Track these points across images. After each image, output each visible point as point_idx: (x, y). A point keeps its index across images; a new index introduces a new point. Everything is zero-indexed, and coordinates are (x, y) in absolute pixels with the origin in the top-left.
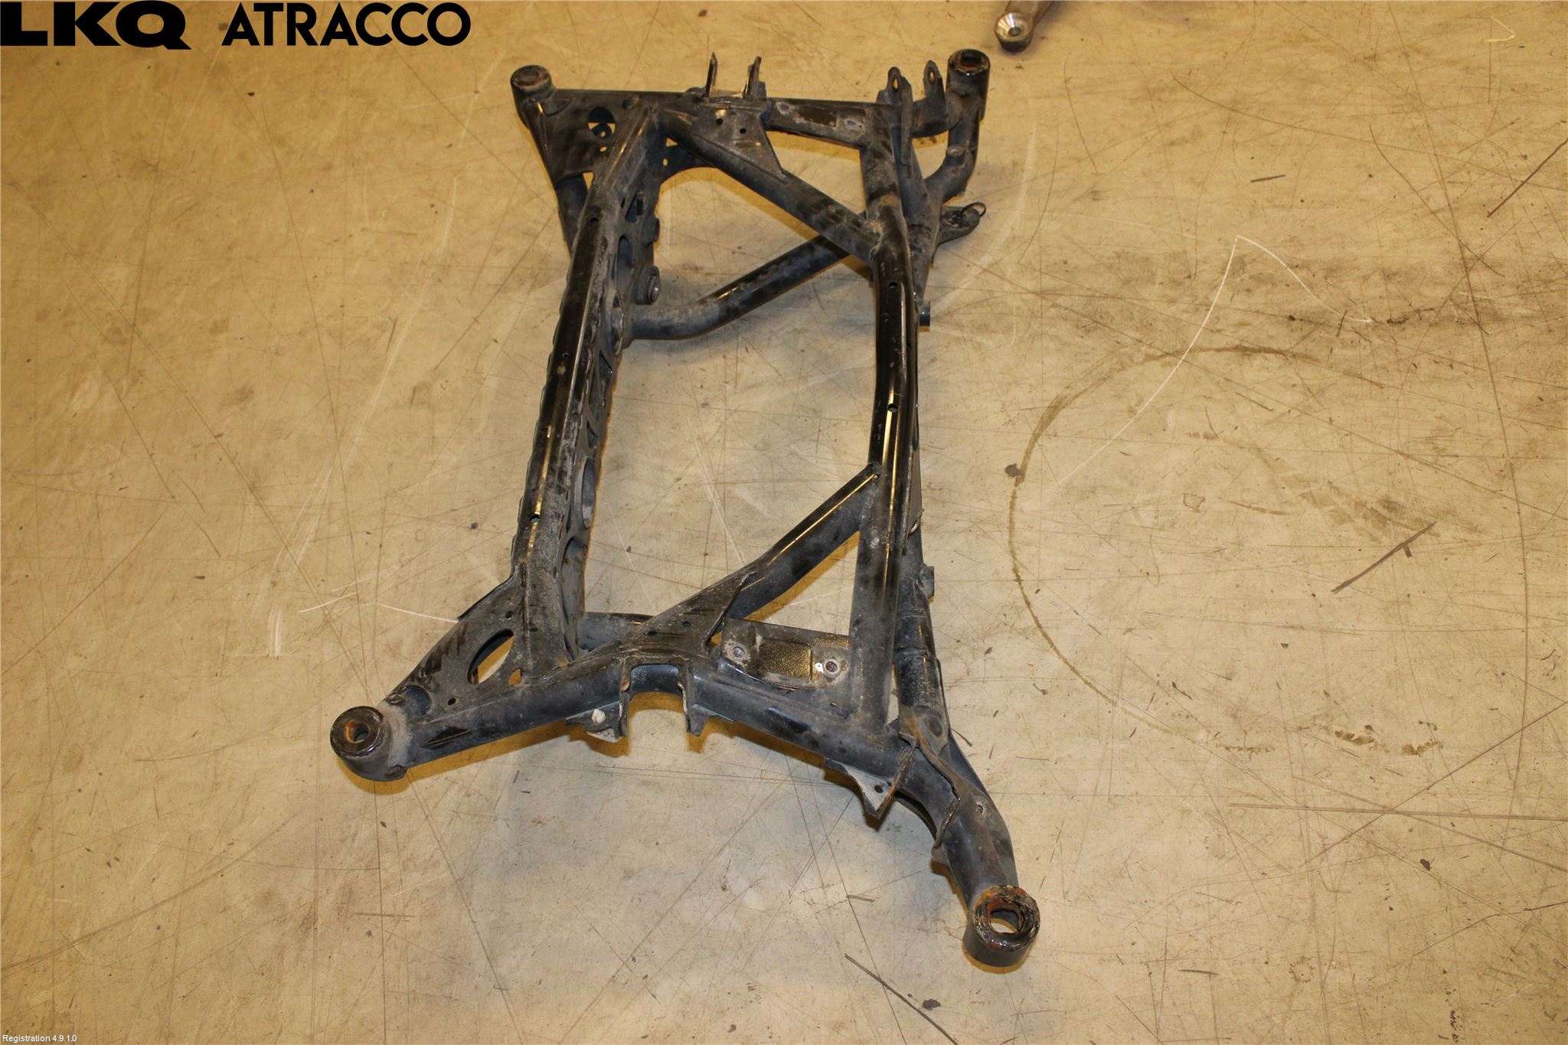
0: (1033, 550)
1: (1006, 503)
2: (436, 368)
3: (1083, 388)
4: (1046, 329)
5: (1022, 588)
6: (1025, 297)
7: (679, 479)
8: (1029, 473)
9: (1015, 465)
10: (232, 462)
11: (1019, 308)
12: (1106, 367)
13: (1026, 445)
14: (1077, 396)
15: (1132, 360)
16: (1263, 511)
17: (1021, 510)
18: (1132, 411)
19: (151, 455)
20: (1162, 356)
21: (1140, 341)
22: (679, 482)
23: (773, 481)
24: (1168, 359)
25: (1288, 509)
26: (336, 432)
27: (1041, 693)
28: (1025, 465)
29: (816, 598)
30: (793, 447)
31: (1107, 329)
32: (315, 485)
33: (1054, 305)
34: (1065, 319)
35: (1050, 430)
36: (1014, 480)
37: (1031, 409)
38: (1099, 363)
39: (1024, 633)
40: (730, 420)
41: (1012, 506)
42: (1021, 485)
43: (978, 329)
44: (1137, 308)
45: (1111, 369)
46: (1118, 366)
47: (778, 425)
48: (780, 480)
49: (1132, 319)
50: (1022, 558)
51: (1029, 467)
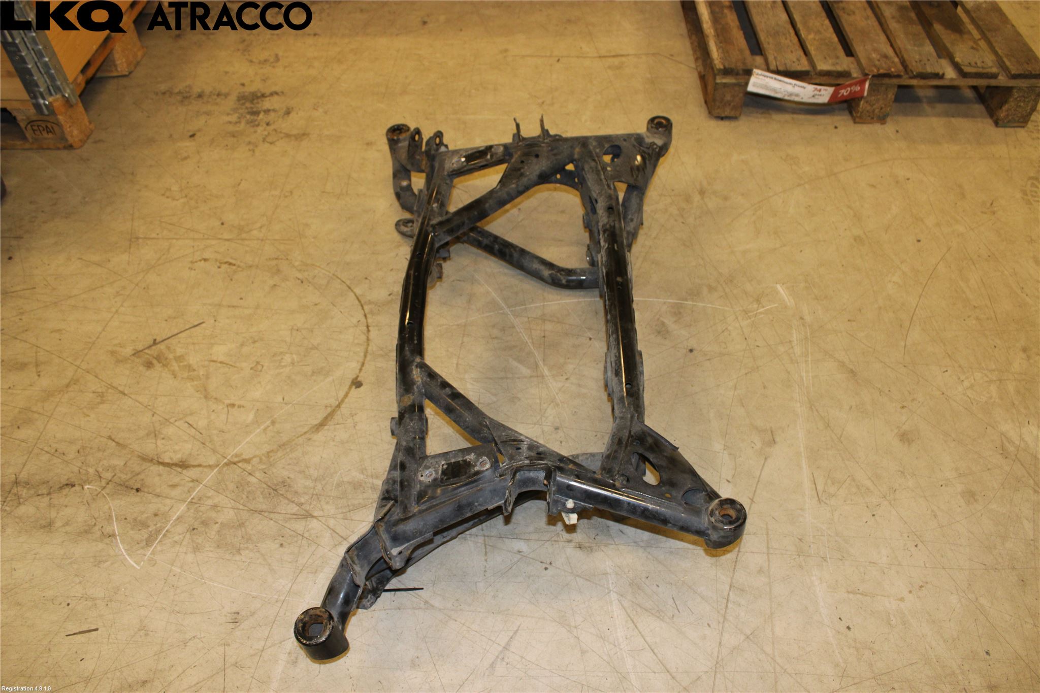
0: (356, 341)
1: (366, 366)
2: (766, 459)
3: (300, 438)
4: (311, 485)
5: (367, 322)
6: (321, 513)
7: (567, 379)
8: (348, 383)
9: (356, 388)
10: (880, 389)
11: (327, 503)
12: (280, 454)
13: (346, 400)
14: (305, 433)
15: (261, 459)
16: (221, 362)
17: (358, 362)
18: (273, 423)
19: (943, 394)
20: (239, 462)
21: (250, 474)
22: (566, 377)
23: (507, 378)
24: (236, 460)
25: (207, 363)
26: (817, 410)
27: (368, 278)
28: (350, 388)
29: (479, 316)
30: (495, 399)
31: (269, 484)
32: (810, 374)
33: (300, 505)
34: (296, 492)
35: (329, 410)
36: (359, 379)
37: (338, 424)
38: (283, 457)
39: (370, 302)
40: (538, 418)
41: (363, 364)
42: (355, 376)
43: (360, 485)
44: (242, 502)
45: (277, 452)
46: (271, 454)
47: (505, 414)
48: (502, 378)
49: (249, 492)
50: (364, 337)
51: (347, 387)
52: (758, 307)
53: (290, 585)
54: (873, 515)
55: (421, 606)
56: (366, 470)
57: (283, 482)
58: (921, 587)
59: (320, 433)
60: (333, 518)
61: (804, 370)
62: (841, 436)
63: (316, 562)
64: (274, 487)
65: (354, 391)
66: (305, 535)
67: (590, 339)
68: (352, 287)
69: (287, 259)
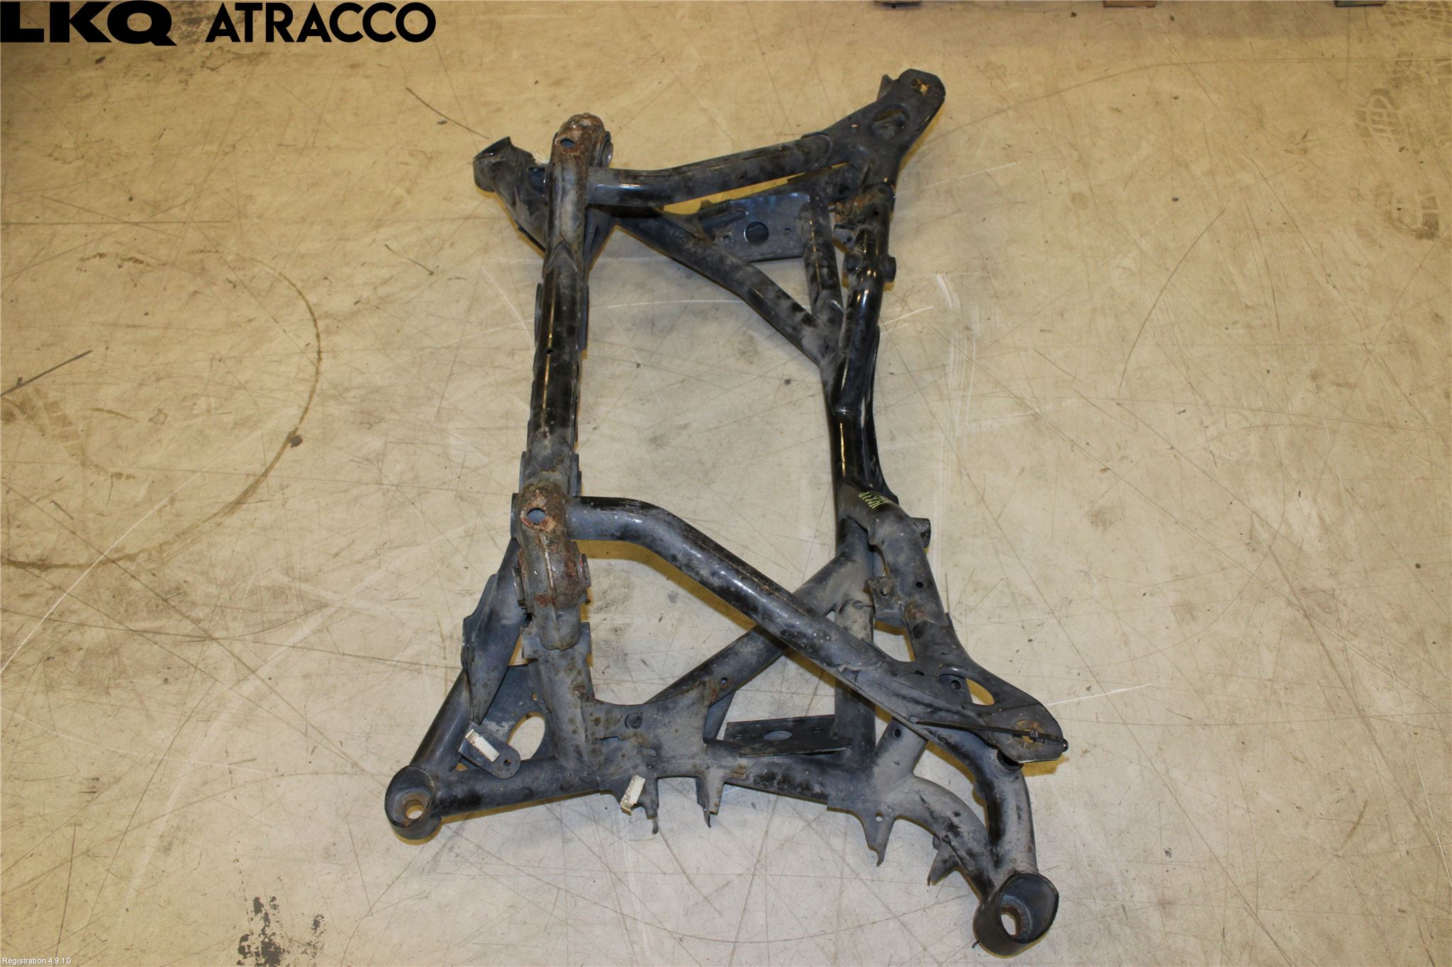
0: (301, 376)
1: (311, 412)
3: (206, 523)
4: (215, 592)
5: (319, 346)
6: (224, 634)
7: (595, 428)
8: (282, 439)
9: (292, 446)
10: (1072, 441)
11: (235, 619)
12: (176, 547)
13: (277, 465)
14: (215, 515)
15: (150, 555)
16: (110, 412)
17: (300, 407)
18: (172, 501)
19: (1172, 448)
20: (119, 559)
21: (133, 576)
22: (595, 426)
23: (508, 428)
24: (116, 556)
25: (88, 413)
26: (968, 475)
27: (329, 277)
28: (284, 447)
29: (481, 333)
30: (486, 460)
31: (158, 591)
32: (967, 418)
33: (197, 621)
34: (193, 603)
35: (252, 480)
36: (298, 433)
37: (261, 501)
38: (181, 551)
39: (327, 315)
41: (306, 409)
42: (292, 429)
43: (282, 593)
44: (118, 618)
45: (172, 545)
46: (165, 547)
47: (499, 484)
48: (500, 429)
49: (129, 604)
50: (312, 369)
51: (281, 445)
52: (902, 311)
53: (172, 738)
54: (1030, 640)
55: (347, 769)
56: (293, 568)
57: (178, 589)
58: (1086, 751)
59: (234, 516)
60: (239, 640)
61: (959, 412)
62: (999, 516)
63: (212, 705)
64: (163, 596)
65: (290, 452)
66: (199, 666)
67: (638, 365)
68: (304, 293)
69: (217, 251)
